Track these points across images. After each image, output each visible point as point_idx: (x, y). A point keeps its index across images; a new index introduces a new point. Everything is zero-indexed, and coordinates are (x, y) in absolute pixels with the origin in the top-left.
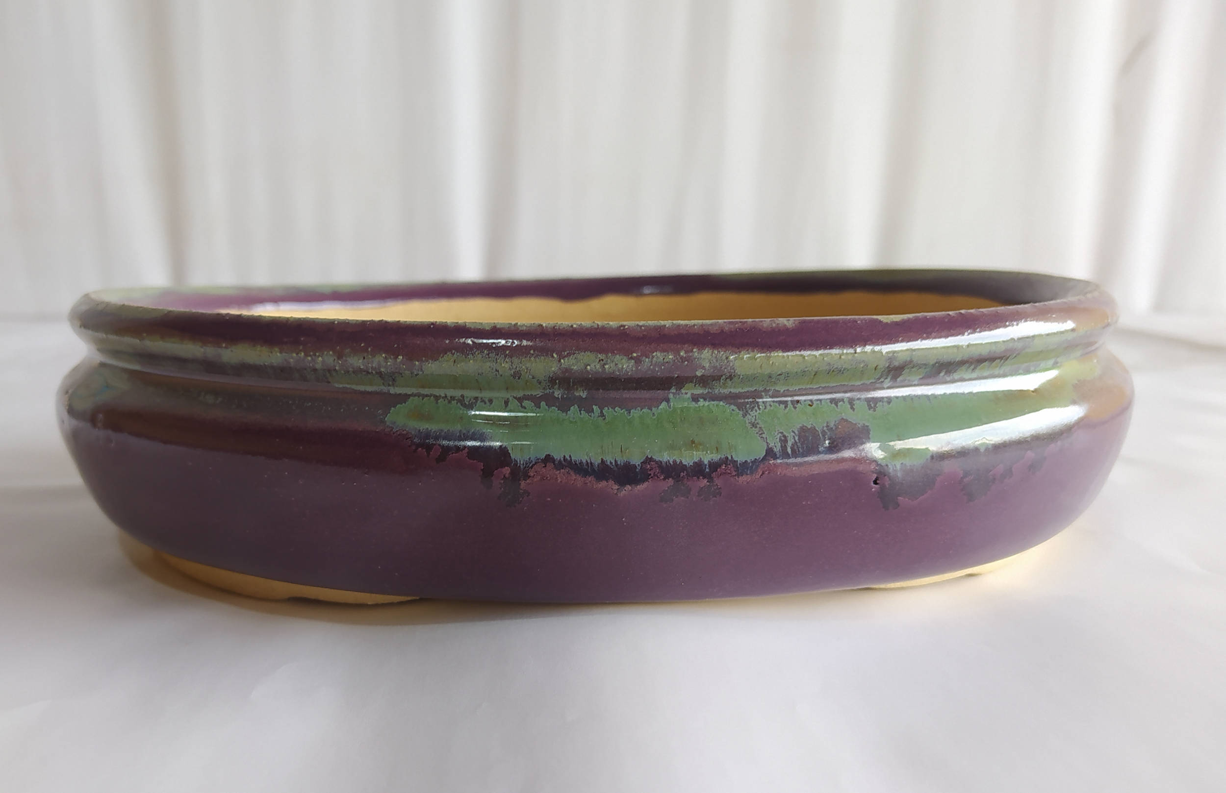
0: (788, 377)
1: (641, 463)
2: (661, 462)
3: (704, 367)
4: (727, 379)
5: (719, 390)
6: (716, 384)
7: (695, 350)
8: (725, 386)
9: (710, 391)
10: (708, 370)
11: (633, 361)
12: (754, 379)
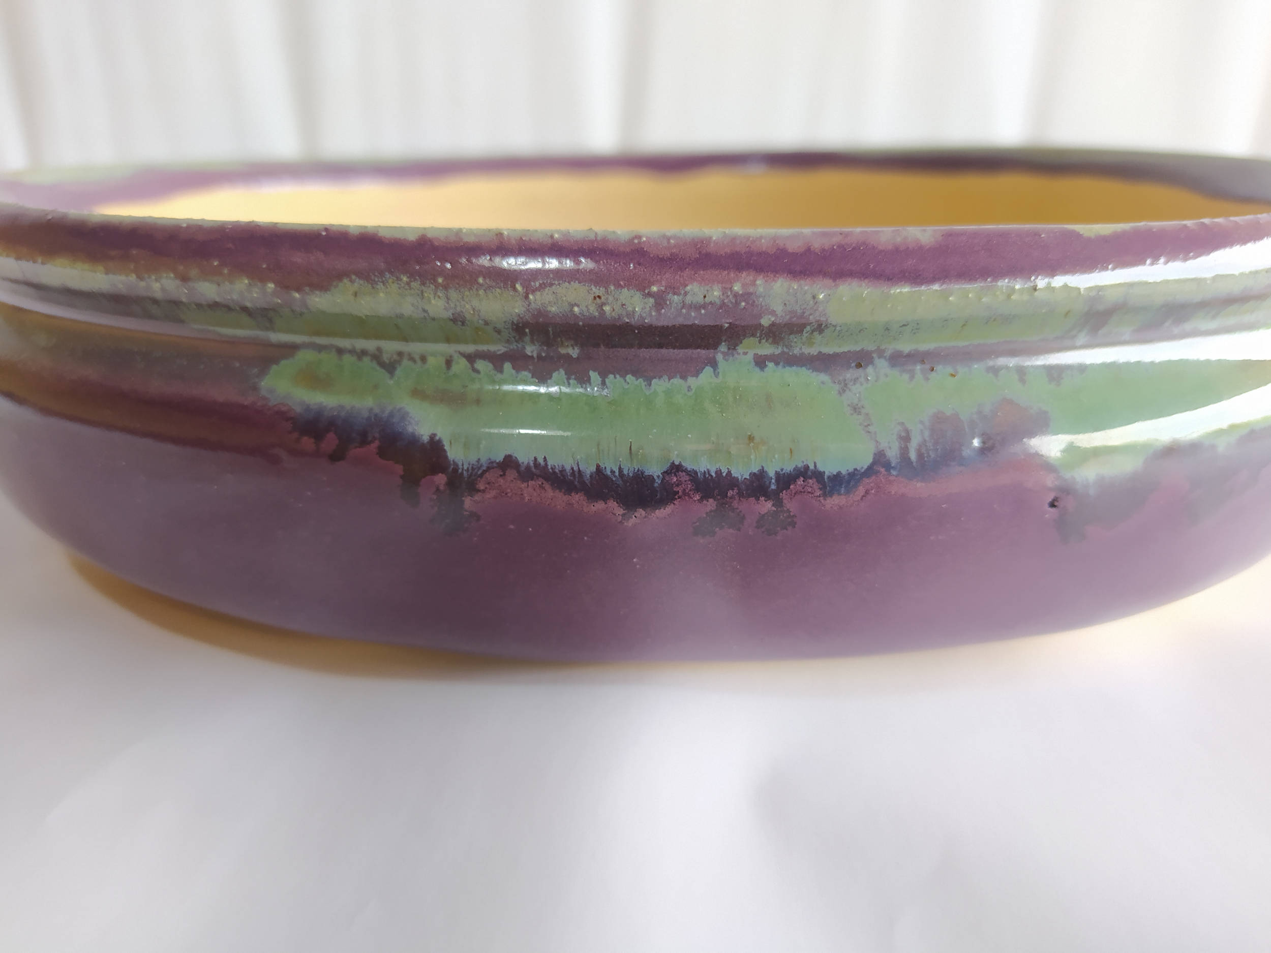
0: (917, 329)
1: (664, 473)
2: (696, 473)
3: (775, 311)
4: (813, 331)
5: (801, 349)
6: (795, 340)
7: (758, 282)
8: (810, 343)
9: (785, 350)
10: (782, 316)
11: (652, 300)
12: (860, 332)
